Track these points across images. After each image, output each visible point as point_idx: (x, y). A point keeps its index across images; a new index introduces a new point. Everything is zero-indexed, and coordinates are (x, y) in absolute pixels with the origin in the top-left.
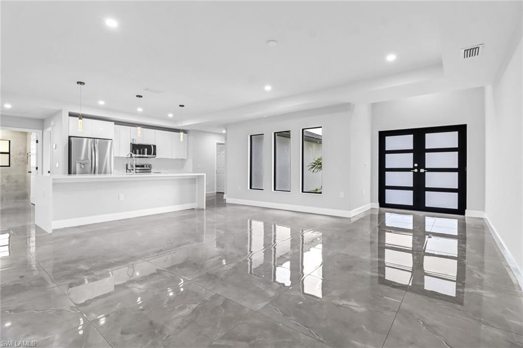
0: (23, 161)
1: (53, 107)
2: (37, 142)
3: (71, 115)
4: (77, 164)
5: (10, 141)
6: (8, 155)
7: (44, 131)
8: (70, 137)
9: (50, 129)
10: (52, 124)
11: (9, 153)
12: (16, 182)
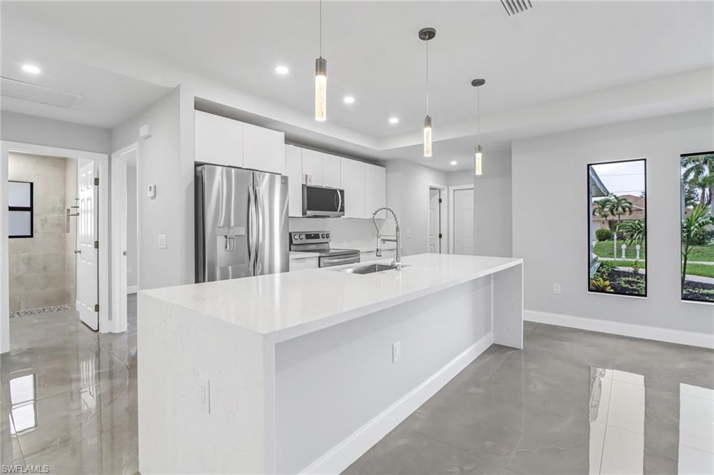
0: (58, 225)
1: (159, 78)
2: (97, 182)
3: (200, 106)
4: (218, 238)
5: (32, 184)
6: (29, 213)
7: (113, 155)
8: (197, 165)
9: (134, 147)
10: (144, 131)
11: (31, 209)
12: (45, 269)
